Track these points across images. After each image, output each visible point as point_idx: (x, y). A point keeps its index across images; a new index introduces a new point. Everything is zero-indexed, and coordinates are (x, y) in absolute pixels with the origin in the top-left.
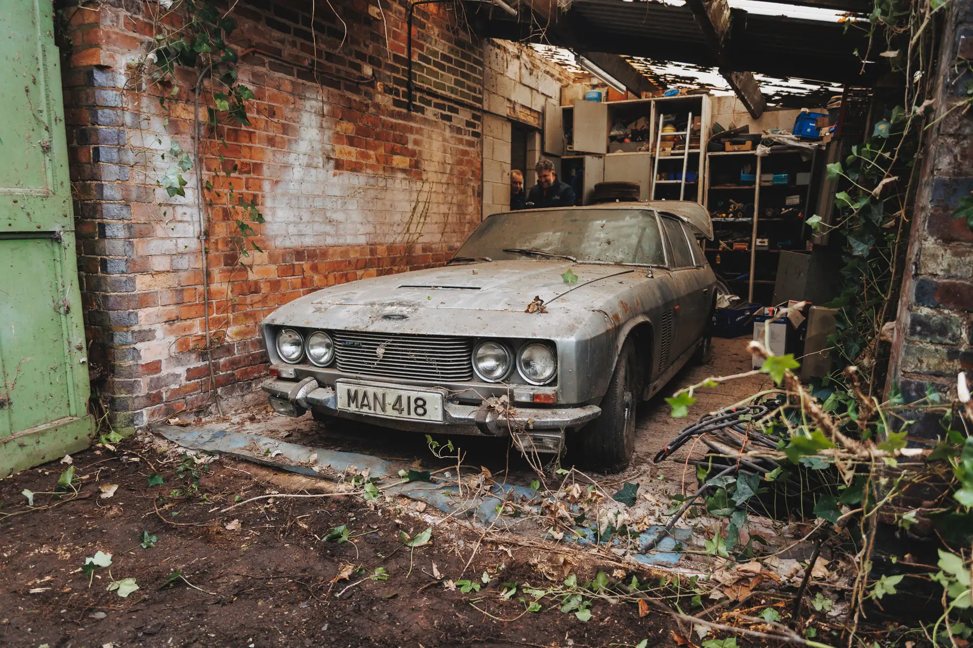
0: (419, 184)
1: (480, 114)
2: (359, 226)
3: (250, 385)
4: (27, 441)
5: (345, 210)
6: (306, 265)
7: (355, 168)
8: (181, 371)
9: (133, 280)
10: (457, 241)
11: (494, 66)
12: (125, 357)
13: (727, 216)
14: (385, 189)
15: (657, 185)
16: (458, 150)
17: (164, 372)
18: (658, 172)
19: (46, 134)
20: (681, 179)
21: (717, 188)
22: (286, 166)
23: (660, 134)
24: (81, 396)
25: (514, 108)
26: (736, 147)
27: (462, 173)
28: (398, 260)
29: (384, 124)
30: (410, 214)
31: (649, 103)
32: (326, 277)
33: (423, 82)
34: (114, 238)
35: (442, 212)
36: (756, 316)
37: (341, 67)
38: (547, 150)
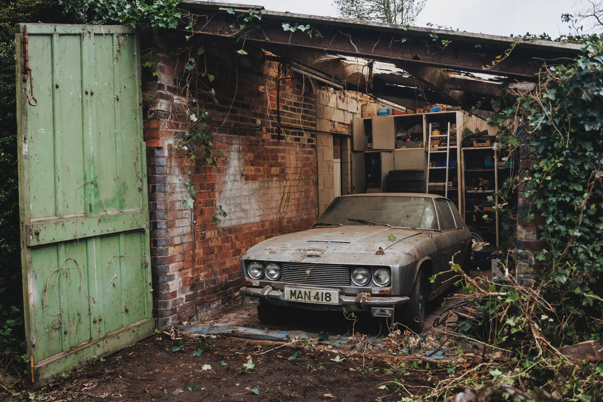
0: (285, 182)
1: (315, 133)
2: (257, 212)
3: (209, 305)
4: (135, 329)
5: (250, 203)
6: (233, 236)
7: (254, 178)
8: (183, 296)
9: (167, 249)
10: (305, 215)
11: (322, 102)
12: (163, 289)
13: (478, 189)
14: (268, 188)
15: (430, 169)
16: (304, 158)
17: (178, 297)
18: (430, 161)
19: (140, 182)
20: (446, 166)
21: (470, 170)
22: (225, 183)
23: (430, 136)
24: (150, 308)
25: (334, 125)
26: (480, 144)
27: (307, 172)
28: (275, 229)
29: (267, 150)
30: (280, 201)
31: (422, 116)
32: (242, 243)
33: (285, 122)
34: (161, 229)
35: (296, 197)
36: (493, 255)
37: (246, 123)
38: (355, 149)
